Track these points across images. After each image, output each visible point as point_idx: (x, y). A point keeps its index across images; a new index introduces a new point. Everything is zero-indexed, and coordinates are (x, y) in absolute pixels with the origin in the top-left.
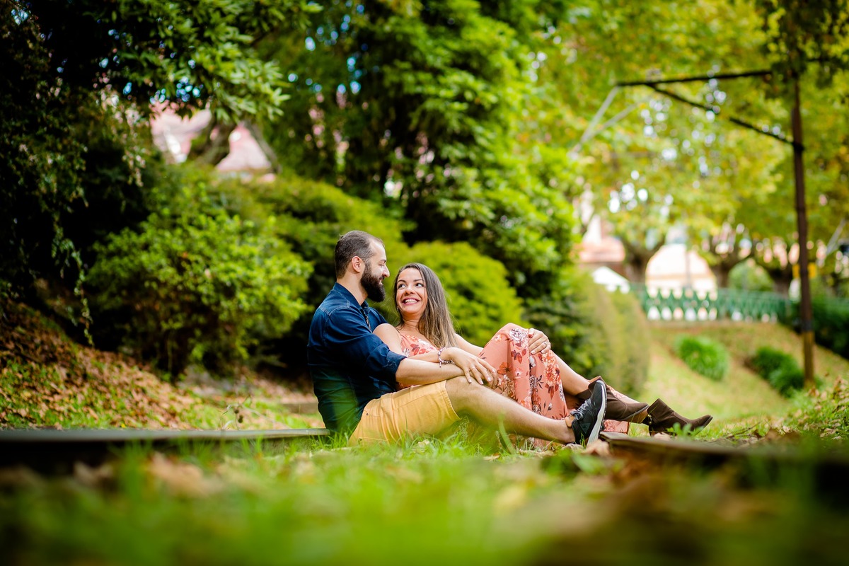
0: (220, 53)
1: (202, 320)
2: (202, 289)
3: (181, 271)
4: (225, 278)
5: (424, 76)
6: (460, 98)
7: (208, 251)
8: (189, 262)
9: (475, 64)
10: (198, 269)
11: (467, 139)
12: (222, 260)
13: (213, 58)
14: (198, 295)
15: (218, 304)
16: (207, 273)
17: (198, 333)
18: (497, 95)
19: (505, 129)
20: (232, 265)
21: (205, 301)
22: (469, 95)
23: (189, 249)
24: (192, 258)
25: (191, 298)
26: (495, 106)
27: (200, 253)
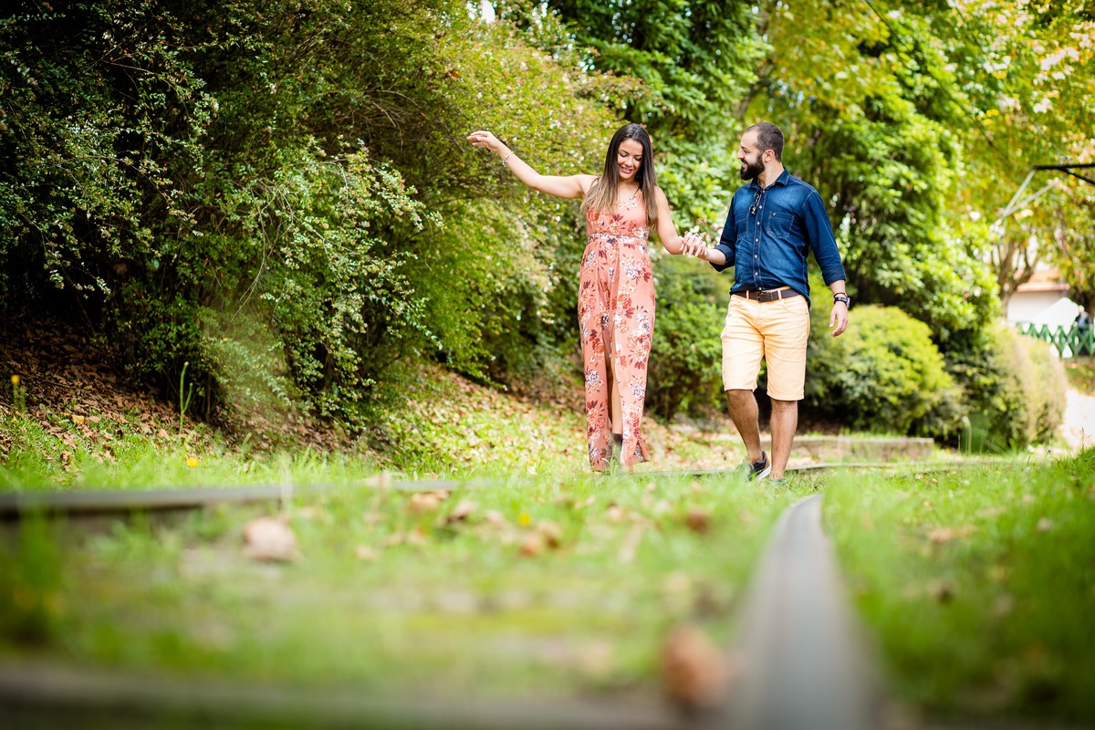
0: (709, 206)
1: (688, 381)
2: (689, 359)
3: (674, 345)
4: (705, 352)
5: (865, 166)
6: (896, 186)
7: (693, 330)
8: (680, 339)
9: (908, 155)
10: (687, 344)
11: (901, 218)
12: (703, 338)
13: (705, 209)
14: (686, 364)
15: (700, 369)
16: (693, 347)
17: (685, 389)
18: (927, 182)
19: (934, 208)
20: (710, 342)
21: (691, 367)
22: (903, 182)
23: (680, 329)
24: (682, 336)
25: (681, 365)
26: (925, 192)
27: (688, 332)
